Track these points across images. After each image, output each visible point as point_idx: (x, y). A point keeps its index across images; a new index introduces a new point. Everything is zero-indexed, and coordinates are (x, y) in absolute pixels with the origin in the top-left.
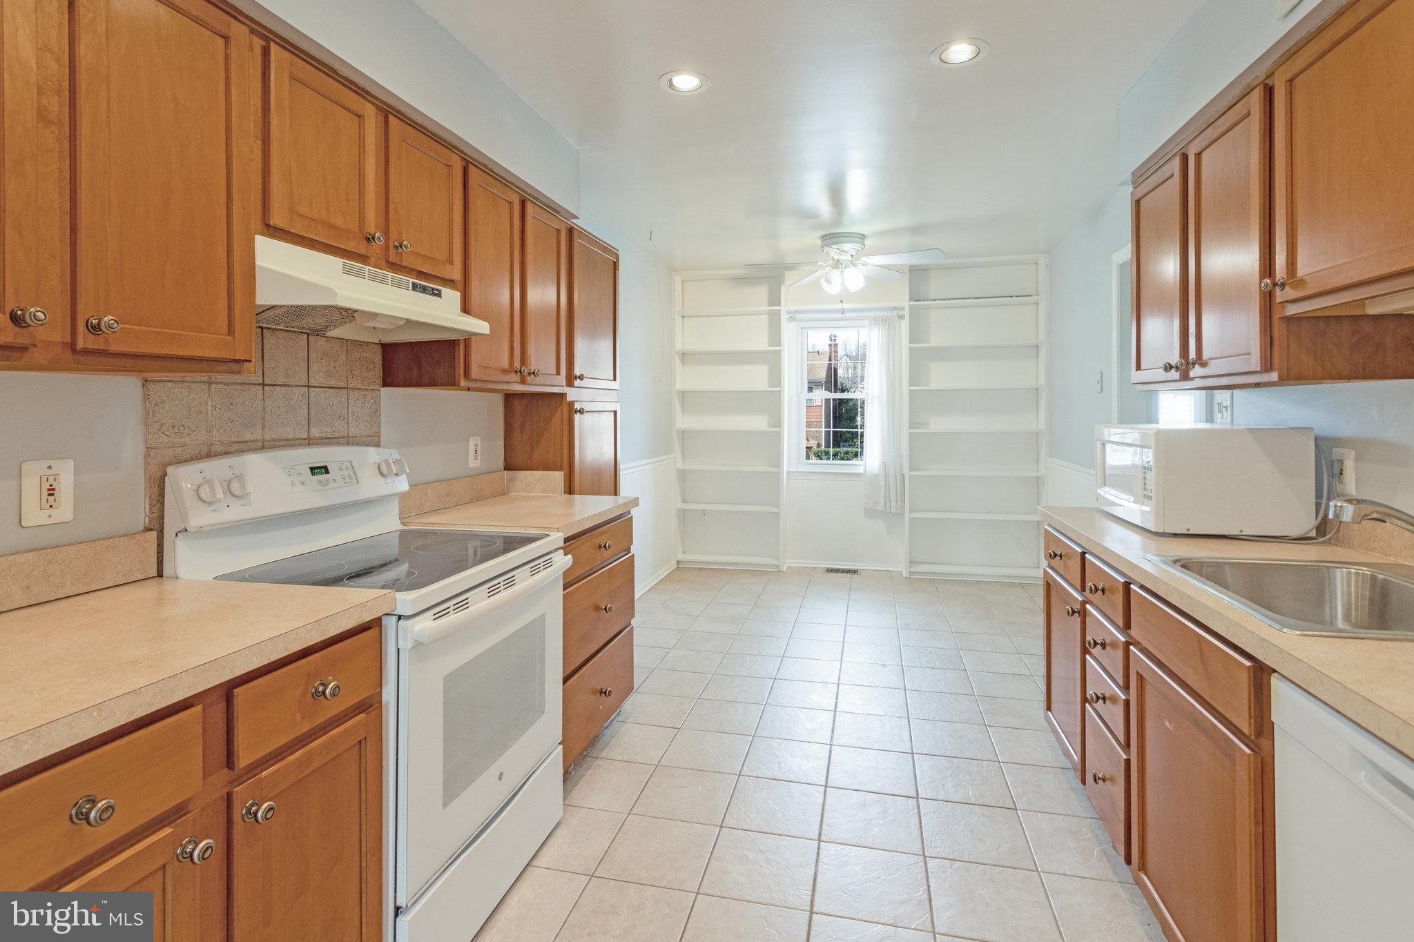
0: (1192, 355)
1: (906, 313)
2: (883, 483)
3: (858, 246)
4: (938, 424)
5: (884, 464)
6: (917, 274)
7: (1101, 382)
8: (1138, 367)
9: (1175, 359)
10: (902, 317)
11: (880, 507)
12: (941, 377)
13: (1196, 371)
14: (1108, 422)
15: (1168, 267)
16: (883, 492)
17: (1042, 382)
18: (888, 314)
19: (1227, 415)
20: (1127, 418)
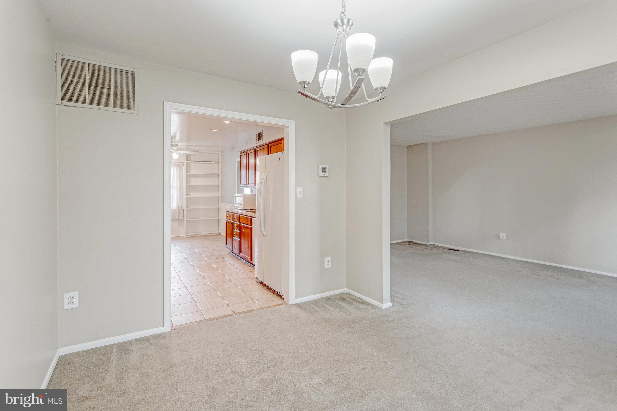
0: (248, 183)
1: (185, 164)
2: (178, 211)
3: (177, 148)
4: (193, 195)
5: (178, 206)
6: (188, 156)
7: (234, 185)
8: (241, 184)
9: (246, 183)
10: (183, 165)
11: (177, 218)
12: (194, 182)
13: (248, 185)
14: (235, 193)
15: (244, 161)
16: (178, 214)
17: (220, 184)
18: (180, 164)
19: (253, 192)
20: (238, 193)
